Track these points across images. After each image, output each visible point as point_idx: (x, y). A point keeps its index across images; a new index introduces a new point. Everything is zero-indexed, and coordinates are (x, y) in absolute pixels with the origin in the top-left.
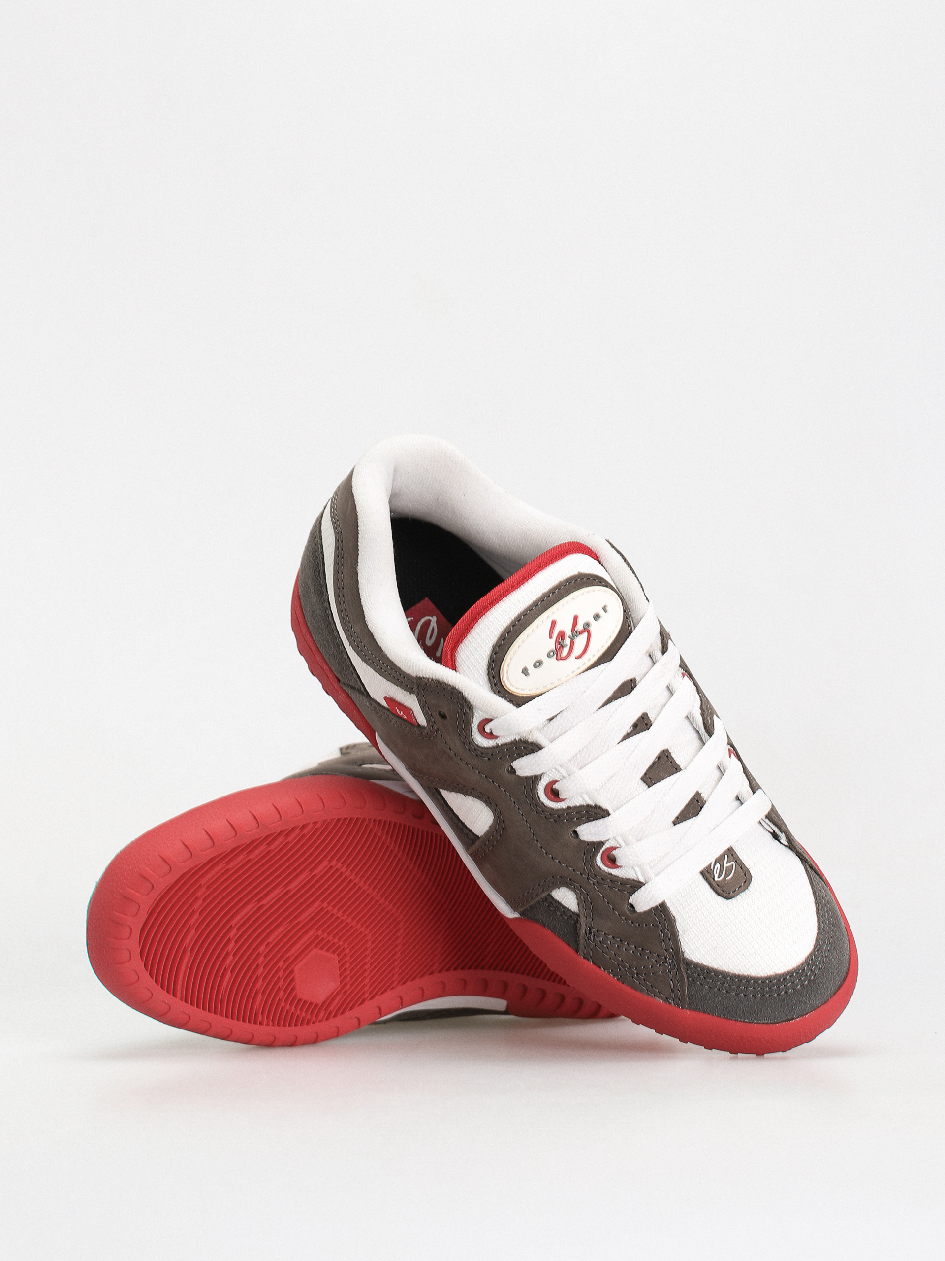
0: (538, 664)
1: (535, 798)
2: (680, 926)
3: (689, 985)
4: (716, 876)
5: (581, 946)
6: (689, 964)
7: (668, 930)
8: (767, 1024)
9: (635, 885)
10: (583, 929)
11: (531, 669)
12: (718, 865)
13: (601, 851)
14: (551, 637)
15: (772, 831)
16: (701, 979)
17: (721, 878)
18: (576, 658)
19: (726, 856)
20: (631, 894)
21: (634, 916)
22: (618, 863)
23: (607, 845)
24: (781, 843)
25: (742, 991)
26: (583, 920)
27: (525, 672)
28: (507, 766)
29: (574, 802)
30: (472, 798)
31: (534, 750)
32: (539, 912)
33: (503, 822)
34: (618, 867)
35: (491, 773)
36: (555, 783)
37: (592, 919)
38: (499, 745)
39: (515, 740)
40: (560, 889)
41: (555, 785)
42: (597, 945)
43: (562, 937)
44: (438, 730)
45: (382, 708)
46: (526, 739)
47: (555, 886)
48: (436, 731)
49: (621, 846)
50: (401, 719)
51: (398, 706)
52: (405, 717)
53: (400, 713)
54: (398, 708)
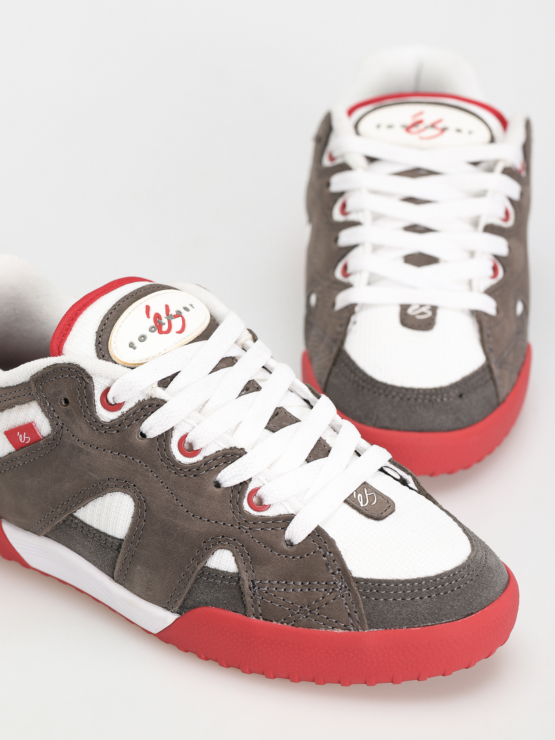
0: (143, 338)
1: (171, 458)
2: (340, 545)
3: (364, 604)
4: (361, 503)
5: (249, 606)
6: (358, 581)
7: (330, 553)
8: (449, 622)
9: (288, 519)
10: (247, 584)
11: (137, 343)
12: (360, 495)
13: (247, 495)
14: (148, 317)
15: (398, 477)
16: (374, 593)
17: (366, 504)
18: (177, 332)
19: (365, 489)
20: (285, 529)
21: (294, 549)
22: (266, 503)
23: (251, 487)
24: (410, 488)
25: (417, 594)
26: (244, 576)
27: (132, 345)
28: (136, 431)
29: (209, 450)
30: (110, 493)
31: (158, 406)
32: (199, 593)
33: (145, 502)
34: (267, 507)
35: (123, 446)
36: (187, 436)
37: (253, 571)
38: (125, 412)
39: (139, 401)
40: (214, 554)
41: (187, 438)
42: (263, 597)
43: (228, 607)
44: (63, 424)
45: (5, 459)
46: (150, 396)
47: (209, 551)
48: (62, 427)
49: (264, 485)
50: (25, 447)
51: (19, 433)
52: (29, 440)
53: (23, 440)
54: (19, 435)
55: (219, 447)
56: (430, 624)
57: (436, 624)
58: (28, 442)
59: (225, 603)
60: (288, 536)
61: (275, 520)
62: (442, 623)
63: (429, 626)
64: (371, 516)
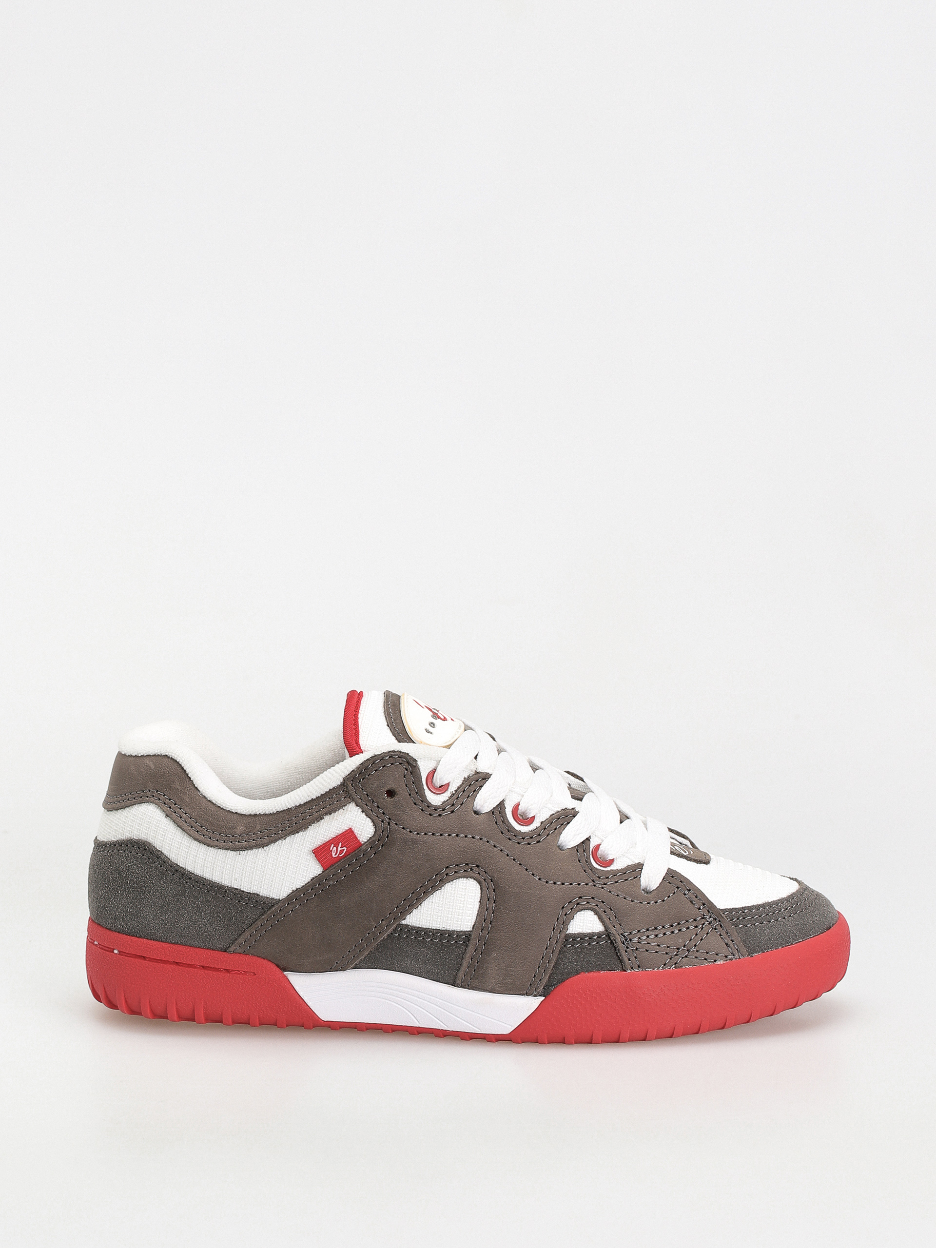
0: (432, 725)
1: (510, 829)
4: (683, 852)
5: (625, 960)
6: (725, 911)
7: (689, 890)
9: (638, 868)
10: (617, 939)
11: (431, 729)
13: (591, 853)
16: (741, 920)
17: (687, 853)
20: (638, 878)
21: (653, 894)
22: (610, 858)
25: (778, 915)
26: (613, 931)
27: (428, 731)
28: (470, 809)
29: (542, 815)
30: (449, 883)
31: (485, 779)
32: (566, 963)
33: (492, 881)
34: (612, 861)
35: (461, 826)
36: (519, 804)
37: (620, 924)
38: (454, 792)
39: (465, 778)
40: (575, 918)
41: (520, 806)
42: (638, 947)
43: (602, 968)
44: (389, 819)
45: (308, 886)
46: (474, 771)
47: (569, 917)
48: (389, 823)
49: (603, 841)
50: (340, 860)
51: (333, 845)
52: (344, 852)
53: (335, 855)
54: (333, 848)
55: (550, 811)
56: (801, 940)
57: (806, 939)
58: (343, 854)
59: (599, 965)
60: (644, 883)
61: (624, 871)
62: (811, 938)
63: (800, 942)
64: (700, 861)
